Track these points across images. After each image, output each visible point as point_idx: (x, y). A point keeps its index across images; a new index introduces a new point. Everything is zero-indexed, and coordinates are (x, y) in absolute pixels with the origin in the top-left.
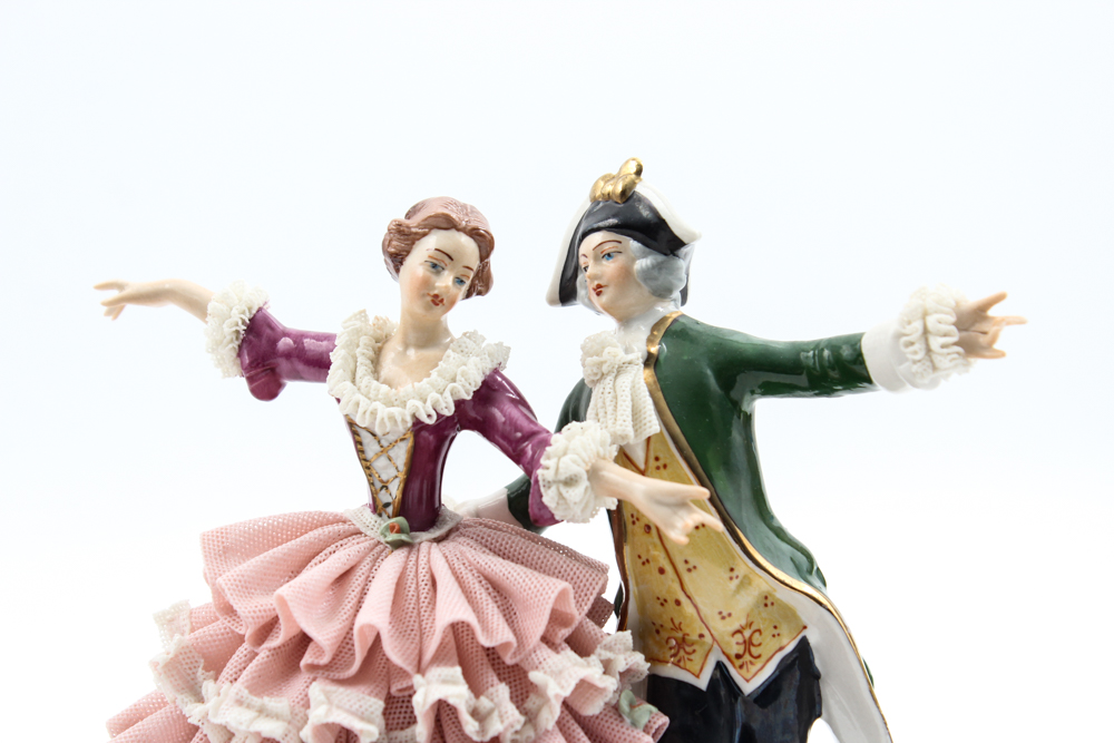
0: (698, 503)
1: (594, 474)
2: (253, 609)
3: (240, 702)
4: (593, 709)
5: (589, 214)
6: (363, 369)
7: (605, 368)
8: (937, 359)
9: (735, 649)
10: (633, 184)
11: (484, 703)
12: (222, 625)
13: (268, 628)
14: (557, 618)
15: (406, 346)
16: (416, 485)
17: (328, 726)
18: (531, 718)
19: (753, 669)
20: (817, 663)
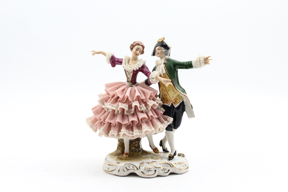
0: (170, 82)
1: (156, 78)
2: (112, 93)
3: (110, 105)
4: (155, 108)
5: (157, 44)
6: (127, 63)
7: (158, 64)
8: (201, 64)
9: (174, 102)
10: (163, 40)
11: (141, 106)
12: (107, 96)
13: (113, 96)
14: (151, 96)
15: (132, 60)
16: (133, 79)
17: (121, 108)
18: (147, 109)
19: (176, 104)
20: (185, 104)
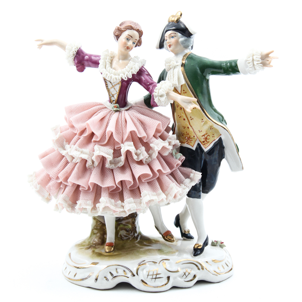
0: (194, 102)
1: (168, 94)
2: (79, 126)
3: (76, 150)
4: (166, 154)
5: (168, 26)
6: (108, 65)
7: (171, 67)
8: (256, 67)
9: (203, 140)
10: (179, 18)
11: (139, 151)
12: (70, 130)
13: (82, 132)
14: (157, 131)
15: (119, 59)
16: (121, 96)
17: (99, 156)
18: (150, 156)
19: (207, 145)
20: (224, 144)
